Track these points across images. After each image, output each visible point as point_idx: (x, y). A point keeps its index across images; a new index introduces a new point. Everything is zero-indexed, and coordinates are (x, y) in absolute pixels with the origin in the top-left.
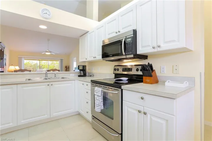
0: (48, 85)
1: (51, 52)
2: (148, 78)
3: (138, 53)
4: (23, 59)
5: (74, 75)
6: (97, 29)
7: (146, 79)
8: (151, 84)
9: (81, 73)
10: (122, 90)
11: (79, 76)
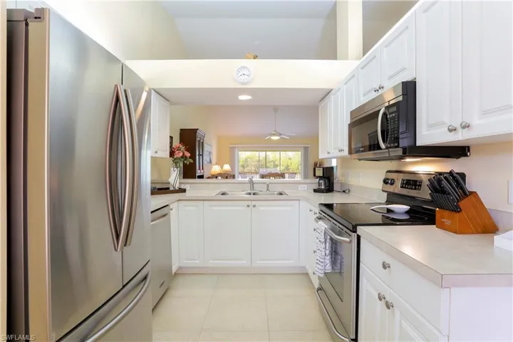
0: (248, 206)
1: (280, 135)
2: (446, 213)
3: (419, 143)
4: (237, 150)
5: (306, 189)
6: (345, 84)
7: (444, 218)
8: (456, 233)
9: (320, 184)
10: (359, 237)
11: (315, 191)
